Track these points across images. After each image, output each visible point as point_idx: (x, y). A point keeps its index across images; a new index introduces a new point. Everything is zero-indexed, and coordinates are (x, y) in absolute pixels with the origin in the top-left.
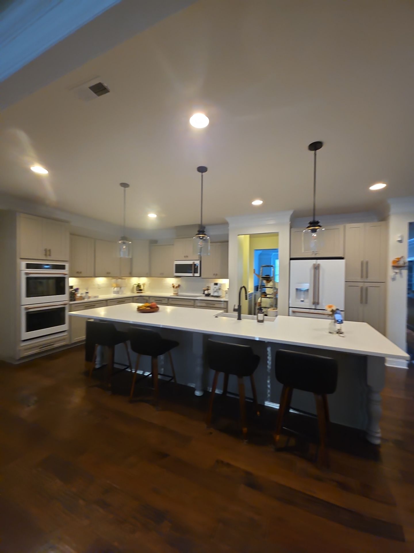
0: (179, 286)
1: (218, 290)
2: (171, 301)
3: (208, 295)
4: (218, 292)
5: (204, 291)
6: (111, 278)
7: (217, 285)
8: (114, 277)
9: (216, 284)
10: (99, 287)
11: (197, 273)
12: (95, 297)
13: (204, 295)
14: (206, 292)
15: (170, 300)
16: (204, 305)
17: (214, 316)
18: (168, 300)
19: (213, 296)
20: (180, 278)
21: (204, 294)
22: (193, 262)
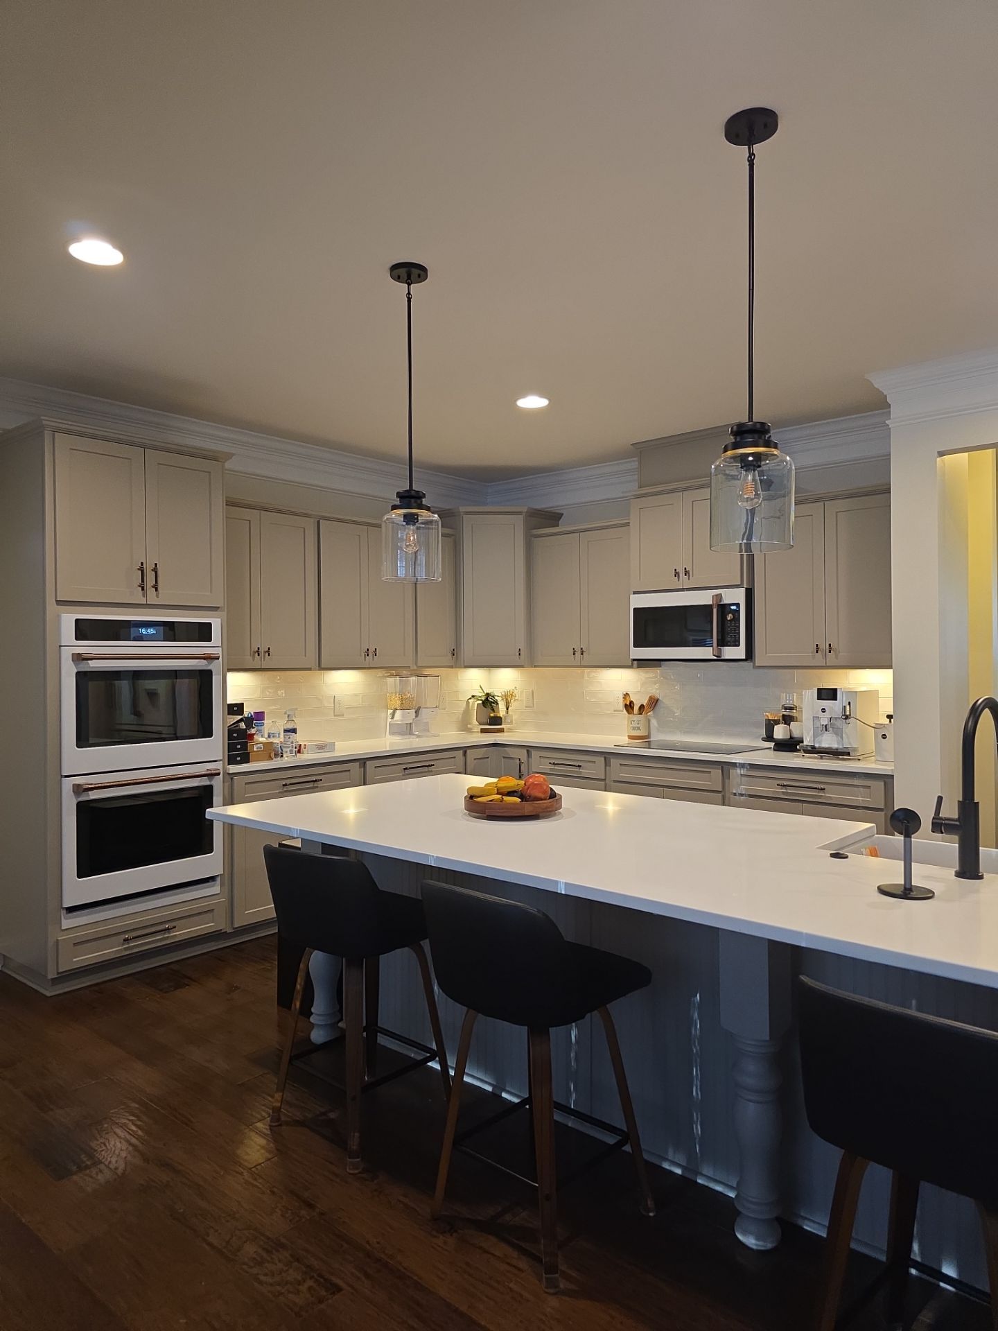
0: (654, 702)
1: (840, 723)
2: (618, 771)
3: (790, 745)
4: (839, 733)
5: (770, 726)
6: (380, 673)
7: (835, 698)
8: (393, 670)
9: (829, 694)
10: (338, 711)
11: (739, 645)
12: (321, 748)
13: (772, 745)
14: (780, 732)
15: (614, 762)
16: (771, 789)
17: (824, 847)
18: (607, 763)
19: (813, 750)
20: (658, 670)
21: (769, 737)
22: (717, 595)
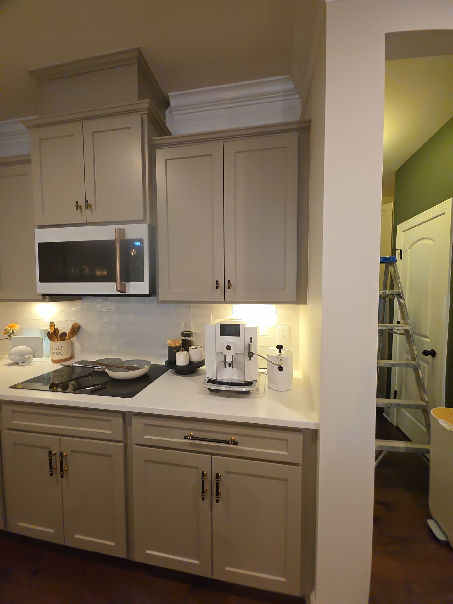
0: (76, 330)
3: (189, 370)
5: (172, 352)
7: (237, 334)
9: (231, 329)
11: (142, 281)
14: (181, 359)
22: (120, 230)
